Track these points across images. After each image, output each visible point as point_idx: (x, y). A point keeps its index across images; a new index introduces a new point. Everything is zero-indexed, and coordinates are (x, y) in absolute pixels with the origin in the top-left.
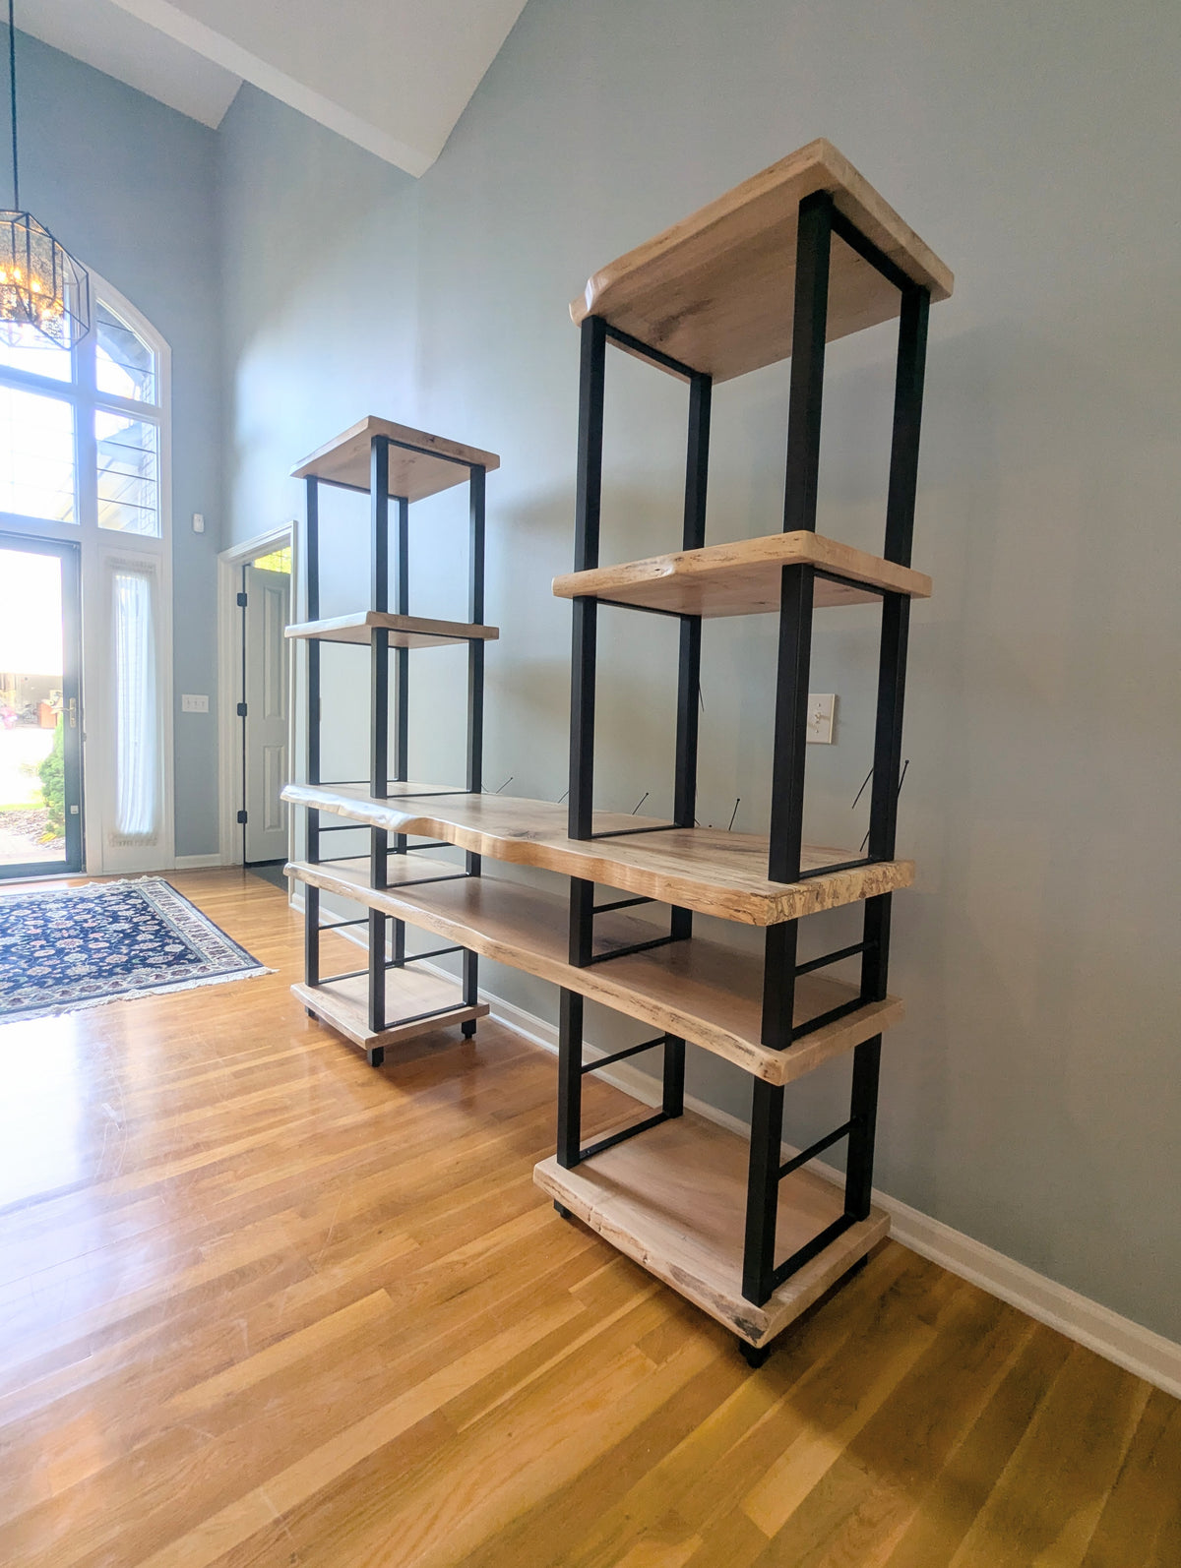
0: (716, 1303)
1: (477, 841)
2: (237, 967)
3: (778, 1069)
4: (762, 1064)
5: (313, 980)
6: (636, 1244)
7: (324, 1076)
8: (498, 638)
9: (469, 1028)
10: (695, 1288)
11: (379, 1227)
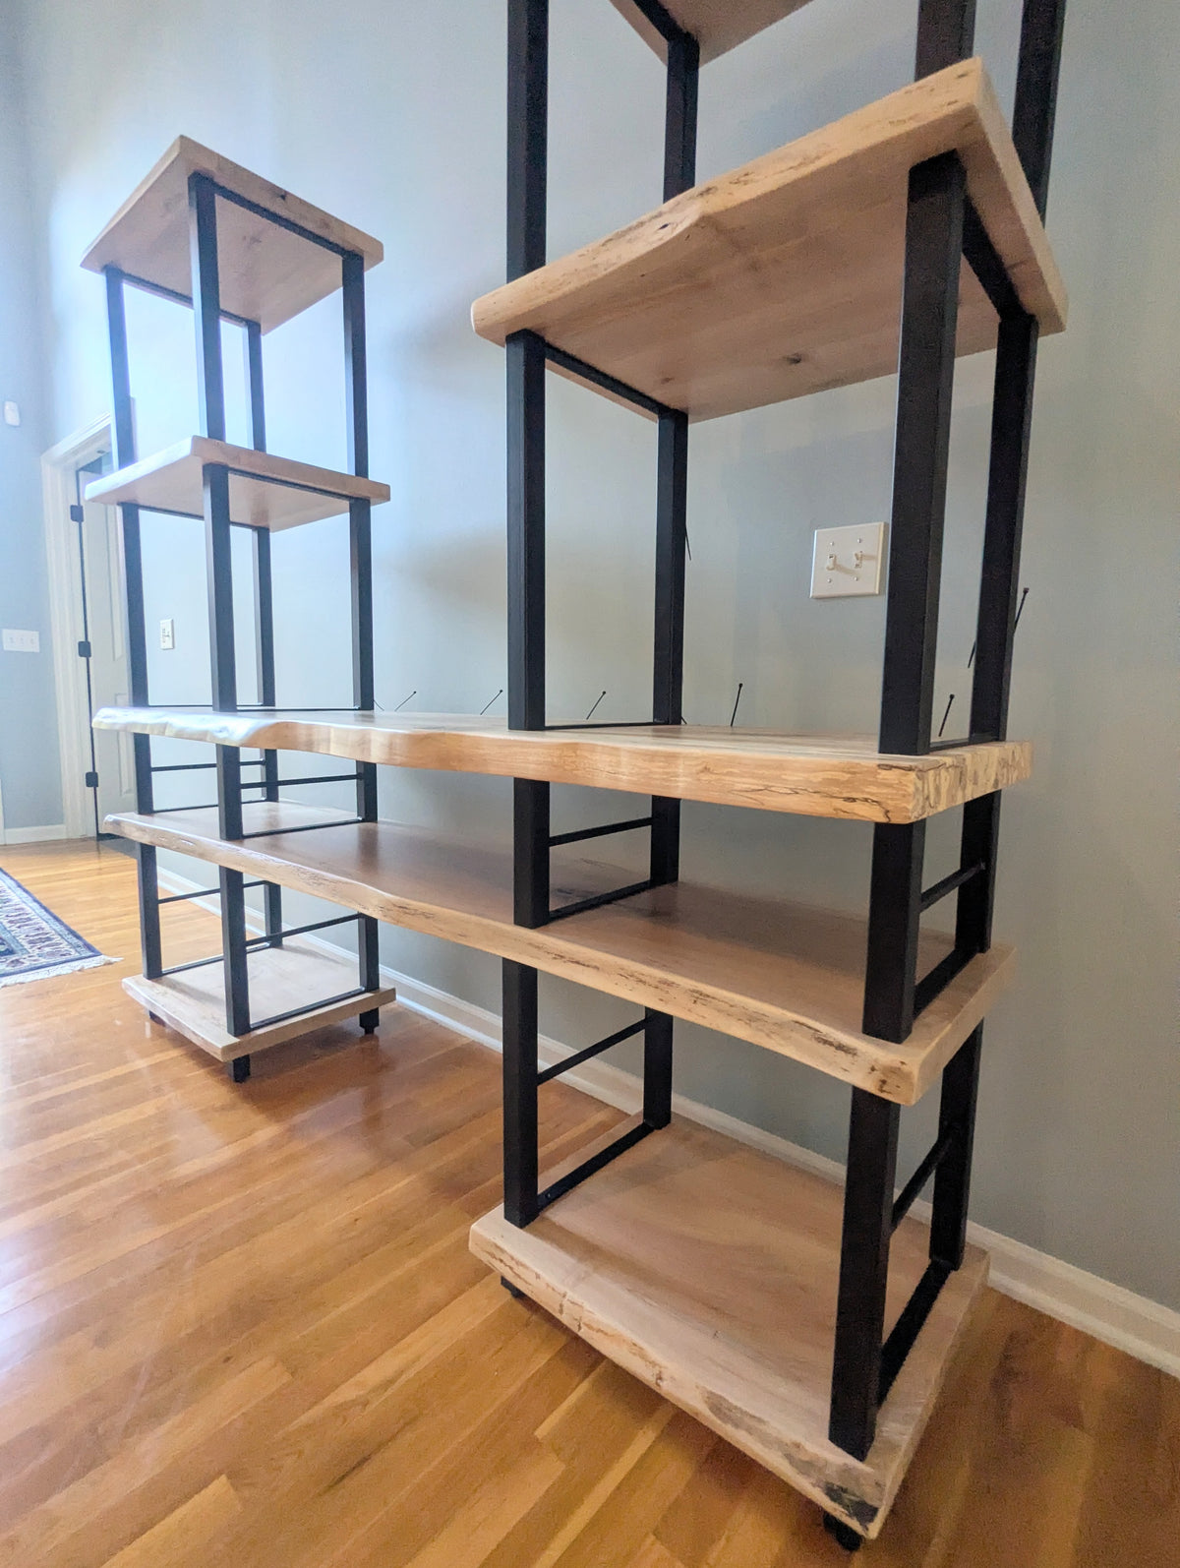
0: (788, 1457)
1: (364, 742)
2: (64, 958)
3: (907, 1077)
4: (873, 1069)
5: (154, 971)
6: (643, 1356)
7: (173, 1098)
8: (389, 499)
9: (369, 1020)
10: (749, 1430)
11: (226, 1349)
